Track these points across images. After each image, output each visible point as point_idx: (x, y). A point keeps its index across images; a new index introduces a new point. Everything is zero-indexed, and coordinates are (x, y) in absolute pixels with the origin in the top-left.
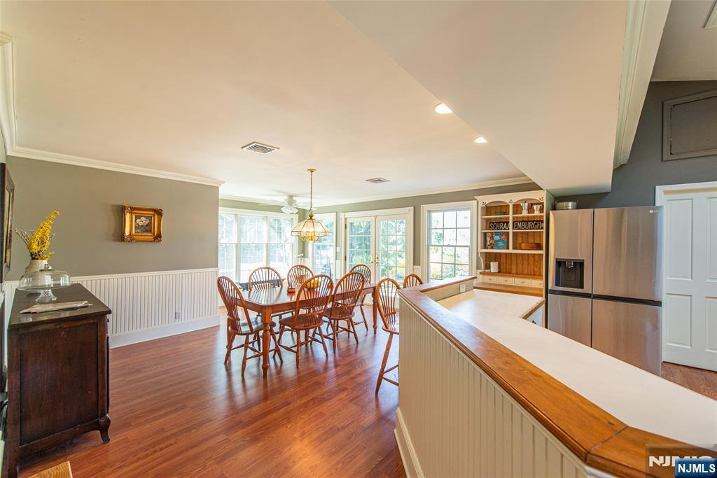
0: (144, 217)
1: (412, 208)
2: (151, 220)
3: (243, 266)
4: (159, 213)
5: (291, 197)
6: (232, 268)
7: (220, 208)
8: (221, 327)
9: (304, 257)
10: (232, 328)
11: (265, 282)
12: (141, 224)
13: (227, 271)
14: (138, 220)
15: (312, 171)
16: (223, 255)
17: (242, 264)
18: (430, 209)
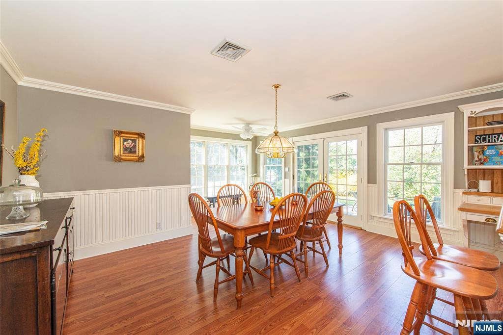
0: (131, 140)
1: (366, 127)
2: (136, 143)
3: (210, 184)
4: (141, 136)
5: (248, 124)
6: (202, 185)
7: (191, 136)
8: (194, 237)
9: (256, 176)
10: (202, 246)
11: (226, 196)
12: (128, 146)
13: (198, 187)
14: (125, 143)
15: (277, 87)
16: (195, 175)
17: (209, 182)
18: (387, 127)
